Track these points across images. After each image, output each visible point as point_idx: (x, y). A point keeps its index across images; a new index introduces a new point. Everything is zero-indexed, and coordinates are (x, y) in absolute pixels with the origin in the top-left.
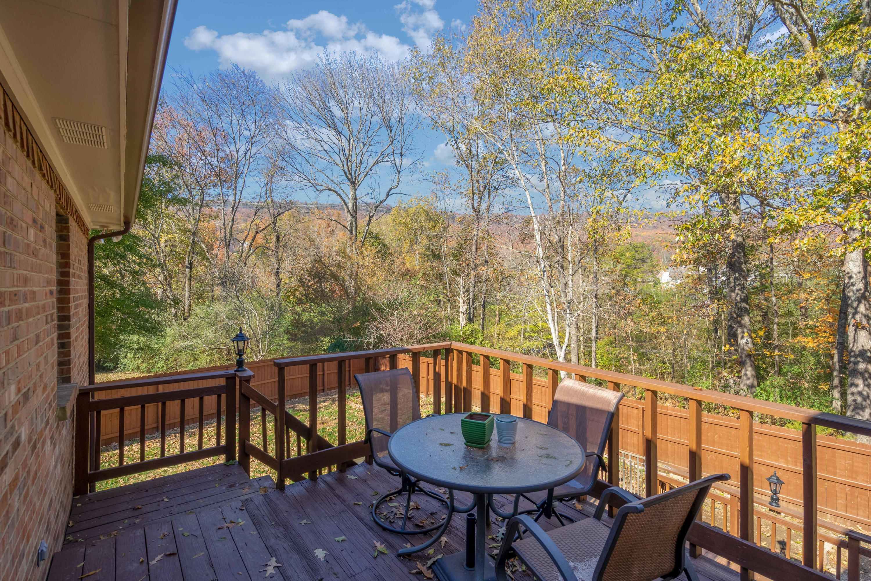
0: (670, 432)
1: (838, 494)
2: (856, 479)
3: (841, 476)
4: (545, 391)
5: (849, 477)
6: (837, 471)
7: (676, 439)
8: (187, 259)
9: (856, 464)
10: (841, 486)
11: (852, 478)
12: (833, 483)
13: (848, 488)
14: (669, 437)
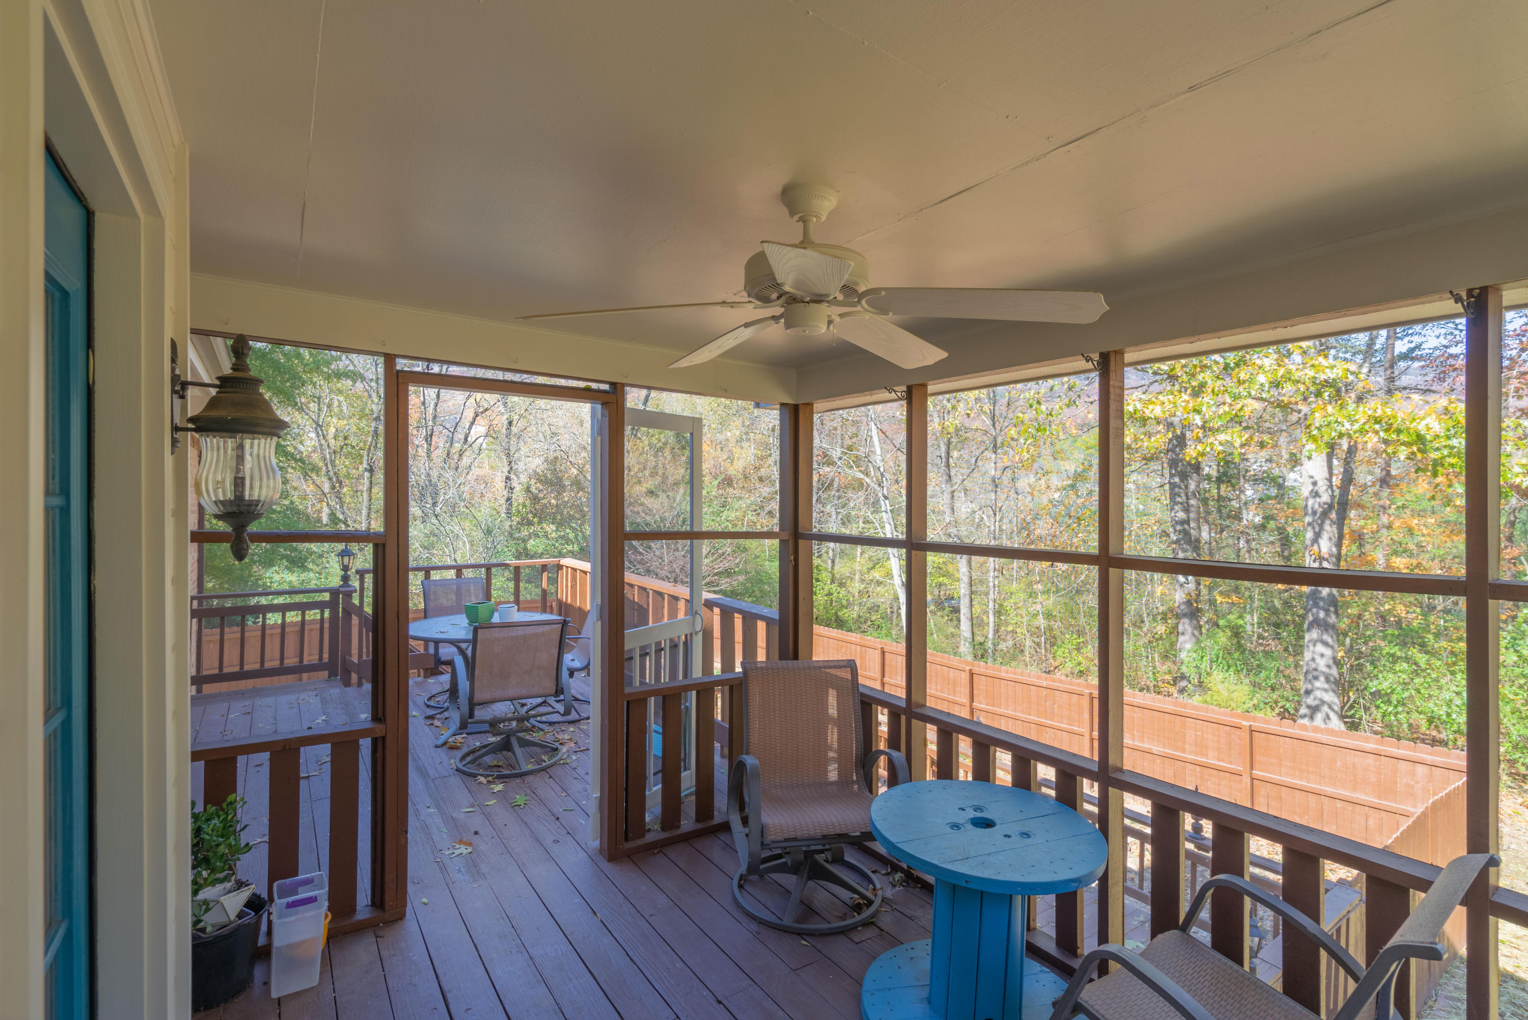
0: (1003, 702)
1: (1187, 778)
2: (1207, 757)
3: (1190, 753)
4: (856, 650)
5: (1196, 754)
6: (1187, 746)
7: (1010, 712)
8: (366, 458)
9: (1205, 736)
10: (1191, 766)
11: (1202, 754)
12: (1182, 764)
13: (1198, 769)
14: (1002, 710)
